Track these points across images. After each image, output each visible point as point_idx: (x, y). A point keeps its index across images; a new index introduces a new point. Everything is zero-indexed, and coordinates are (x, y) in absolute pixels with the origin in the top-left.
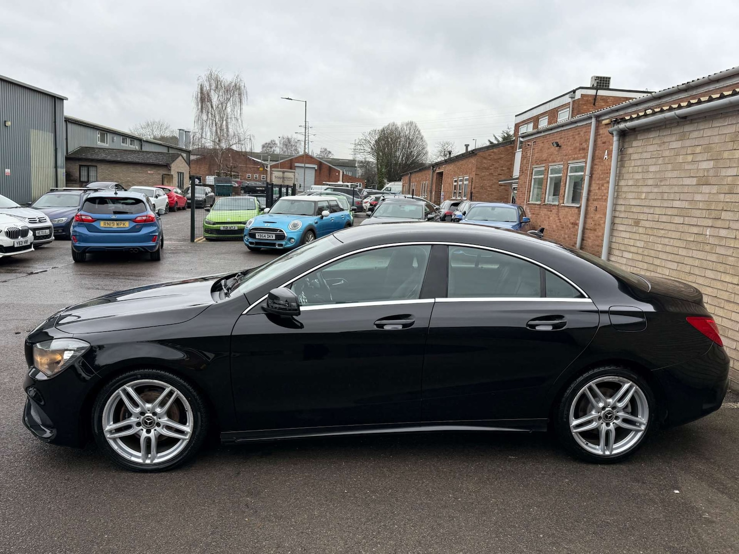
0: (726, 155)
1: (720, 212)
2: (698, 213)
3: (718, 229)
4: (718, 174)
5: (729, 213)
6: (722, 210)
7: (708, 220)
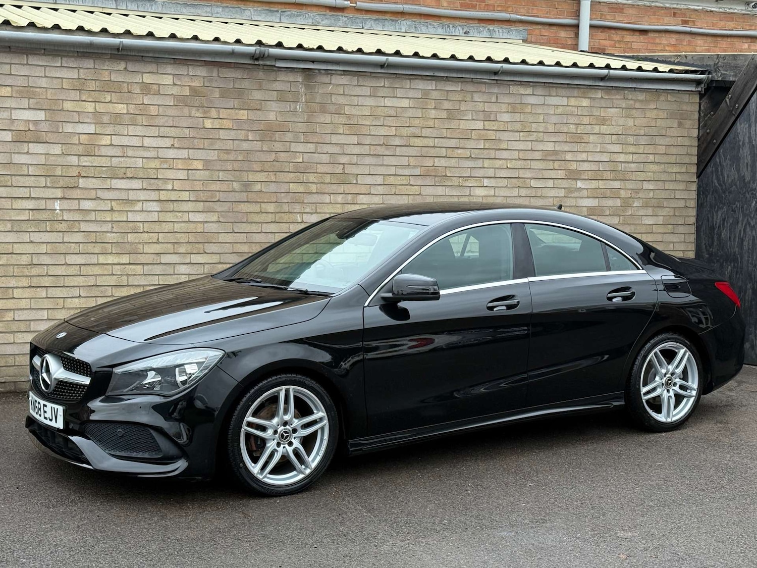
0: (68, 106)
1: (76, 179)
2: (29, 181)
3: (77, 201)
4: (58, 129)
5: (94, 180)
6: (80, 176)
7: (53, 190)
